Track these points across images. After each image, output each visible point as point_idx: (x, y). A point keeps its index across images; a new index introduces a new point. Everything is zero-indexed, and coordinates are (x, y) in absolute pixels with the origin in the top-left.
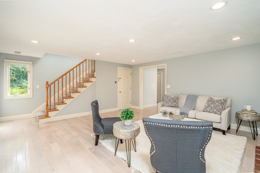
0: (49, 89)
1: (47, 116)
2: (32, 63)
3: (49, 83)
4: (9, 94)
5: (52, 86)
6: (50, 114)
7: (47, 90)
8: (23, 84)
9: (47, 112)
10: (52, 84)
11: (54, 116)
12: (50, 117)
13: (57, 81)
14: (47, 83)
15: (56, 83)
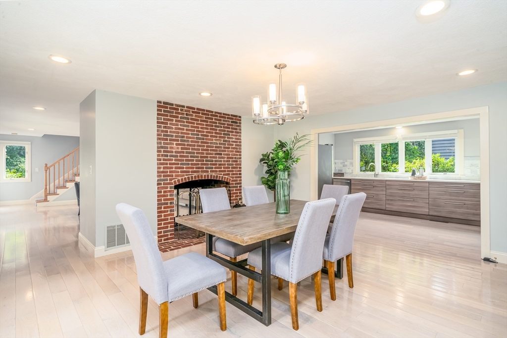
0: (48, 171)
1: (46, 200)
2: (30, 143)
3: (48, 166)
4: (5, 178)
5: (52, 169)
6: (49, 198)
7: (46, 173)
8: (19, 165)
9: (46, 196)
10: (51, 166)
11: (54, 201)
12: (49, 201)
13: (58, 164)
14: (46, 165)
15: (57, 165)
